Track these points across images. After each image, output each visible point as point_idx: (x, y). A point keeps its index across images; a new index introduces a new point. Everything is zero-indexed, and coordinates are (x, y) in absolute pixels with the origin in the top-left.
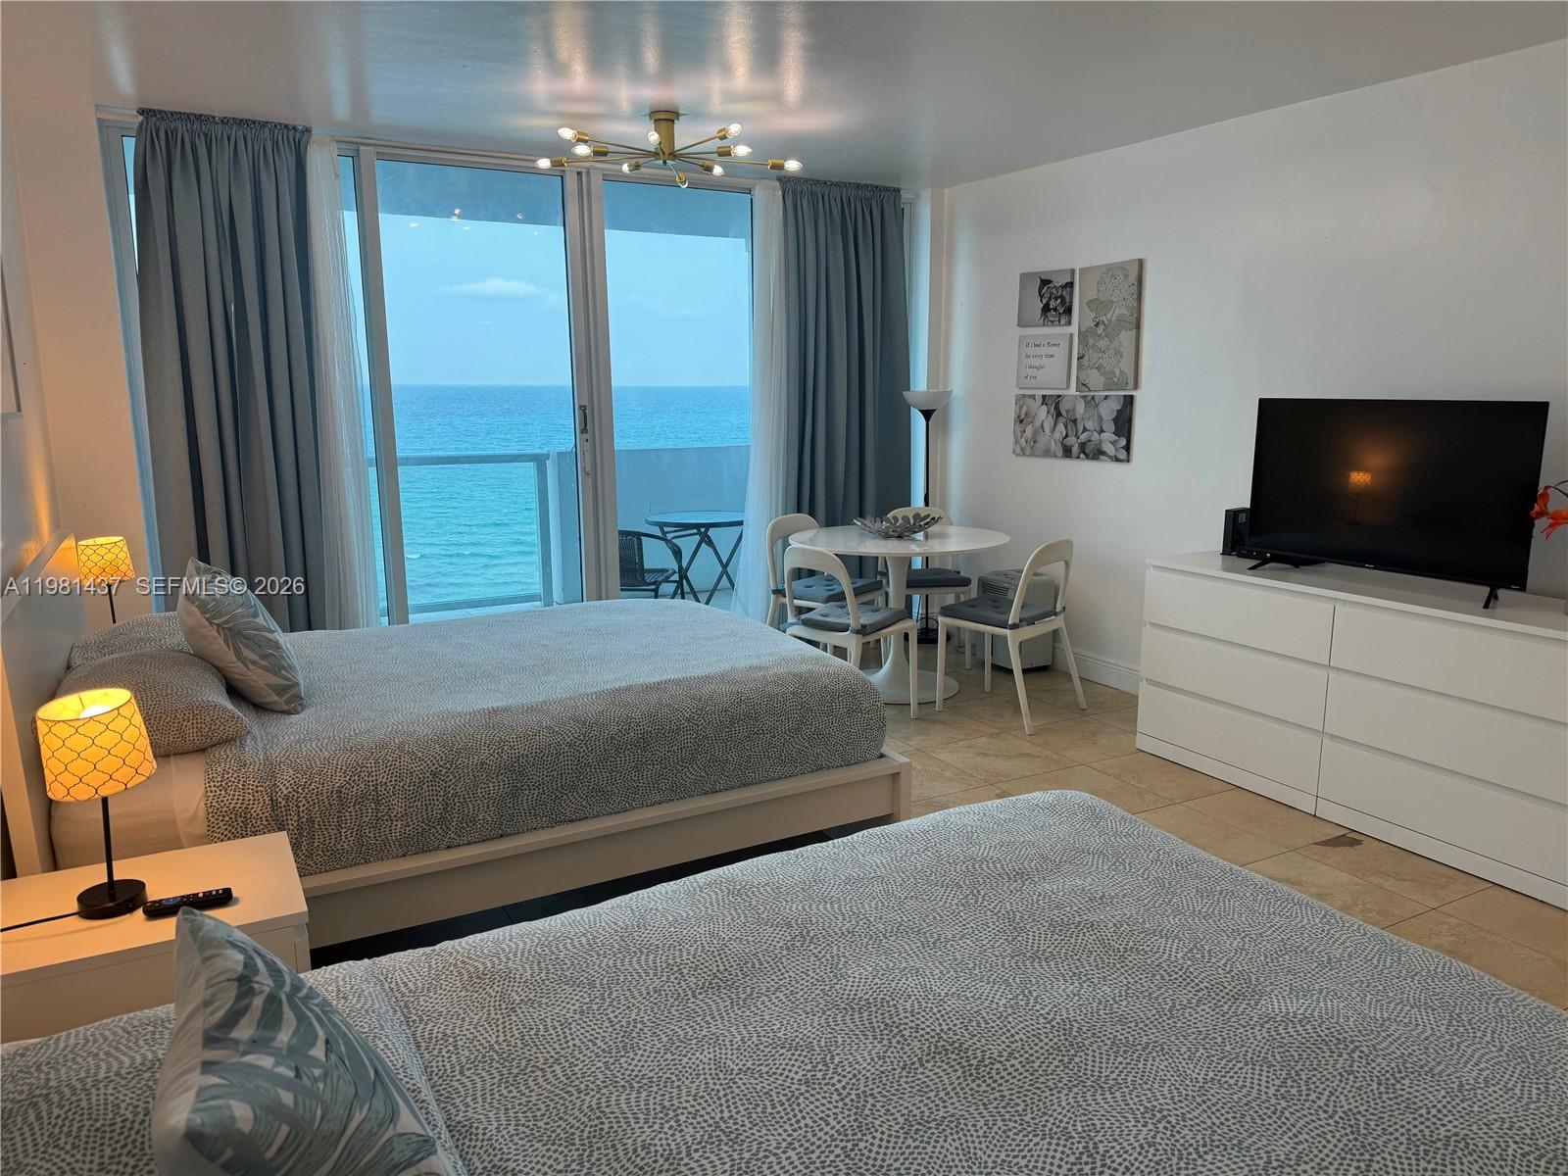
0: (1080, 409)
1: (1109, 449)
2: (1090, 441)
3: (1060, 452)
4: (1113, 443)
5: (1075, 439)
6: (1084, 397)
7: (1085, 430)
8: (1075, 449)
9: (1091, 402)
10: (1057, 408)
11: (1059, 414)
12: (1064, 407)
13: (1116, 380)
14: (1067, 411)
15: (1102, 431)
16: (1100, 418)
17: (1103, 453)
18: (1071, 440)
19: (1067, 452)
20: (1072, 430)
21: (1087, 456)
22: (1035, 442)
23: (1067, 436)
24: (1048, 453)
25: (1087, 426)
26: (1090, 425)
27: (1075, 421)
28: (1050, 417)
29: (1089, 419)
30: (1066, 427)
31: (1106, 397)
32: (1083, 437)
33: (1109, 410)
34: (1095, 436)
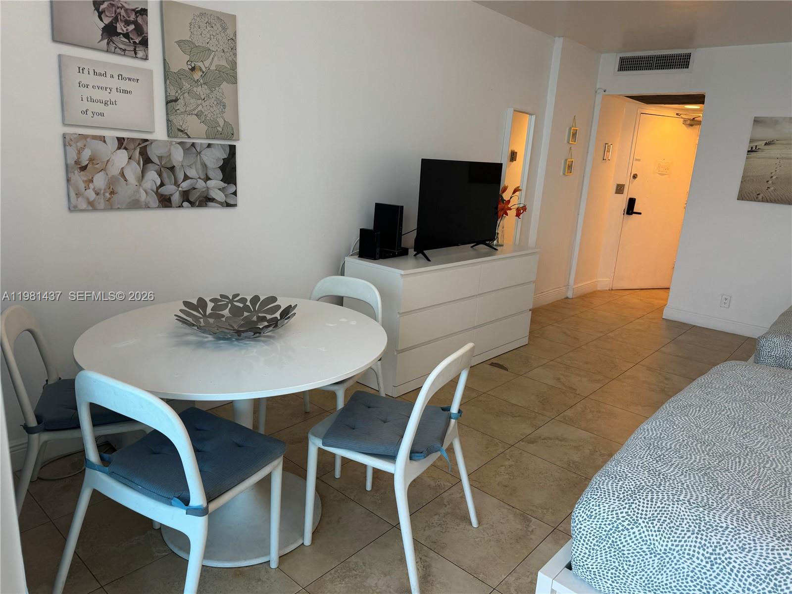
0: (178, 156)
1: (219, 196)
2: (194, 189)
3: (154, 201)
4: (222, 190)
5: (173, 187)
6: (181, 143)
7: (186, 177)
8: (176, 198)
9: (191, 149)
10: (144, 153)
11: (147, 161)
12: (154, 153)
13: (220, 129)
14: (160, 158)
15: (207, 179)
16: (205, 166)
17: (212, 200)
18: (169, 189)
19: (165, 202)
20: (169, 178)
21: (192, 204)
22: (112, 193)
23: (162, 185)
24: (135, 205)
25: (188, 174)
26: (192, 173)
27: (172, 169)
28: (134, 164)
29: (190, 166)
30: (160, 175)
31: (209, 146)
32: (185, 185)
33: (214, 158)
34: (201, 184)
